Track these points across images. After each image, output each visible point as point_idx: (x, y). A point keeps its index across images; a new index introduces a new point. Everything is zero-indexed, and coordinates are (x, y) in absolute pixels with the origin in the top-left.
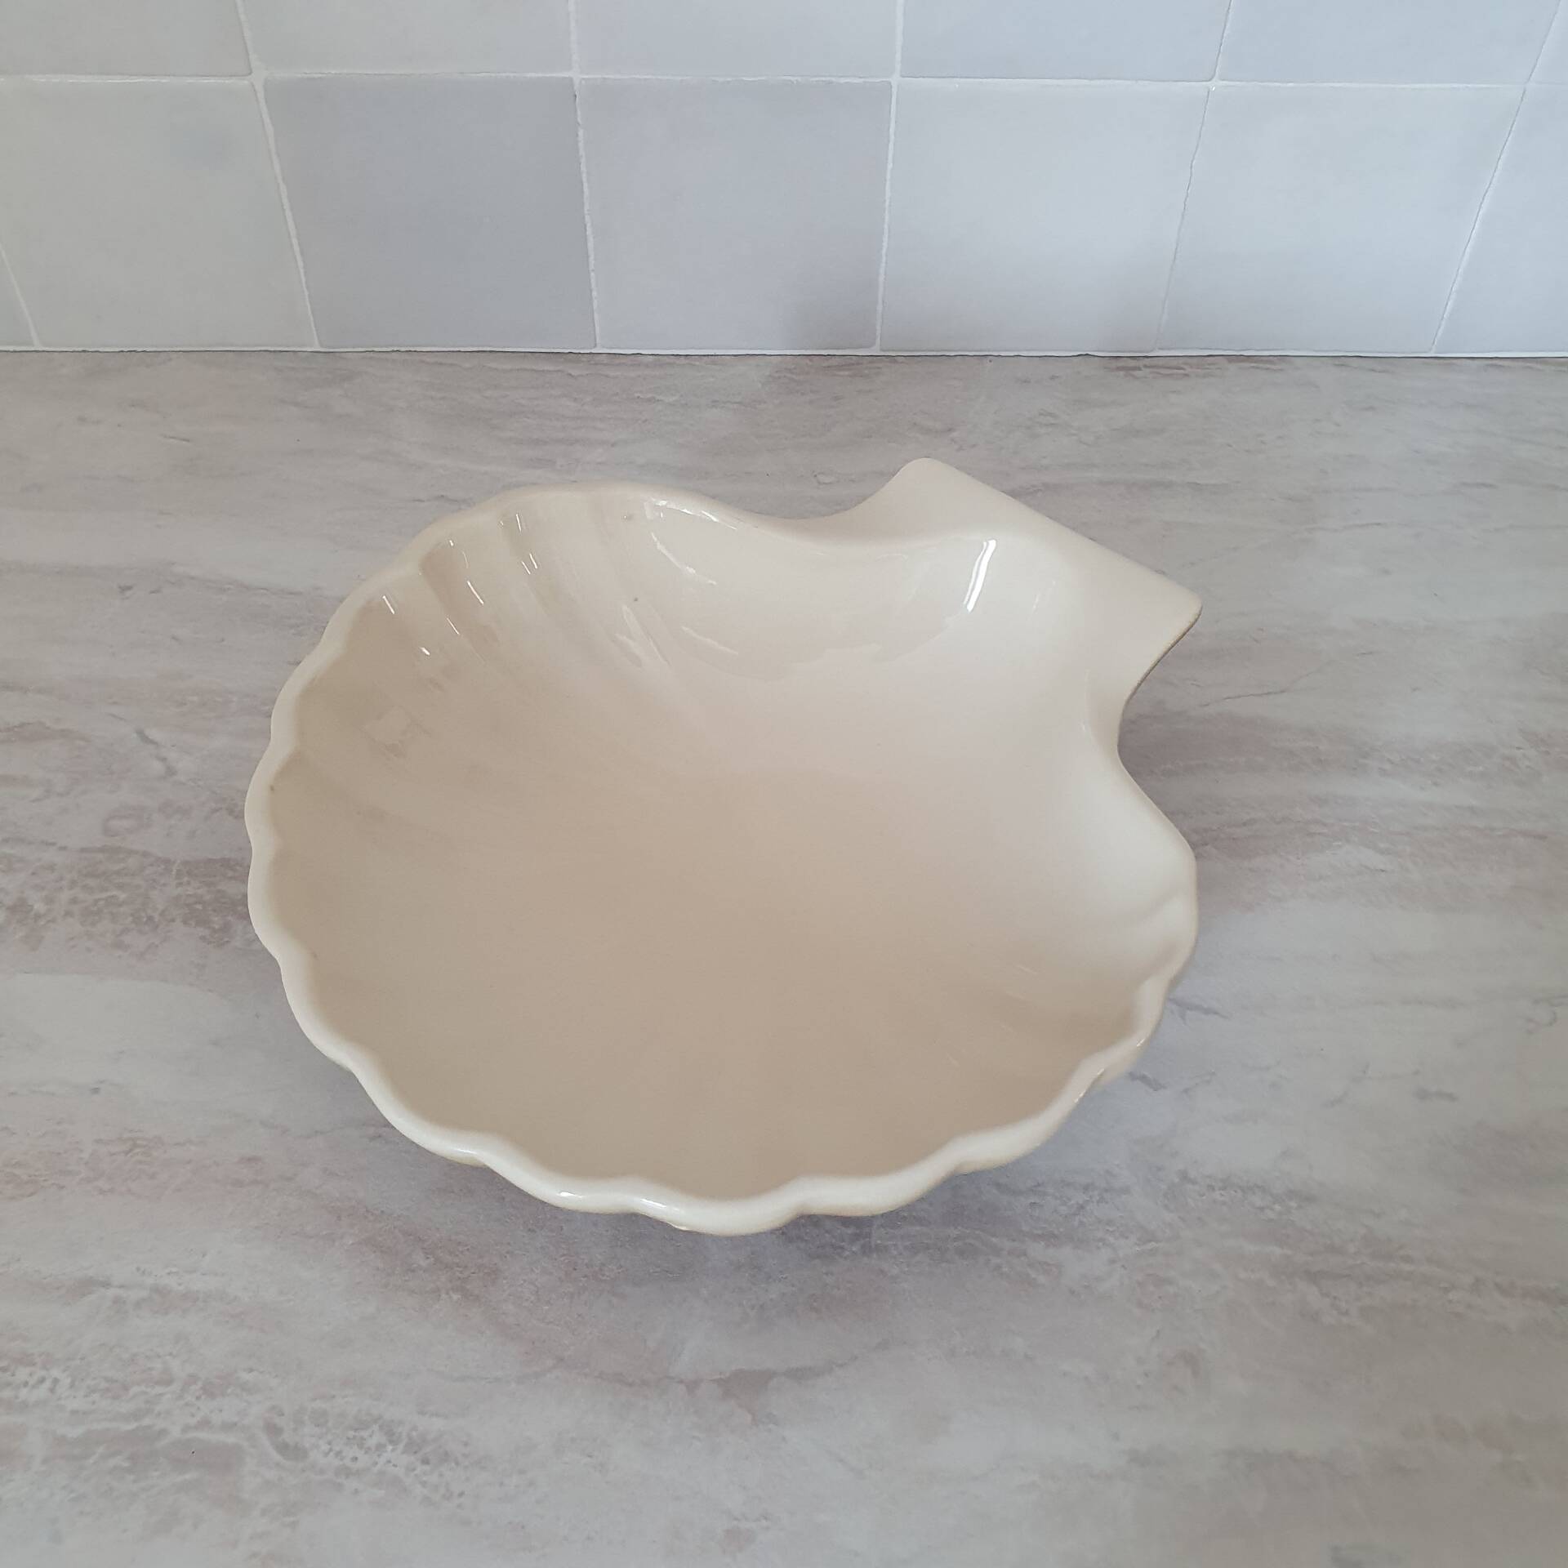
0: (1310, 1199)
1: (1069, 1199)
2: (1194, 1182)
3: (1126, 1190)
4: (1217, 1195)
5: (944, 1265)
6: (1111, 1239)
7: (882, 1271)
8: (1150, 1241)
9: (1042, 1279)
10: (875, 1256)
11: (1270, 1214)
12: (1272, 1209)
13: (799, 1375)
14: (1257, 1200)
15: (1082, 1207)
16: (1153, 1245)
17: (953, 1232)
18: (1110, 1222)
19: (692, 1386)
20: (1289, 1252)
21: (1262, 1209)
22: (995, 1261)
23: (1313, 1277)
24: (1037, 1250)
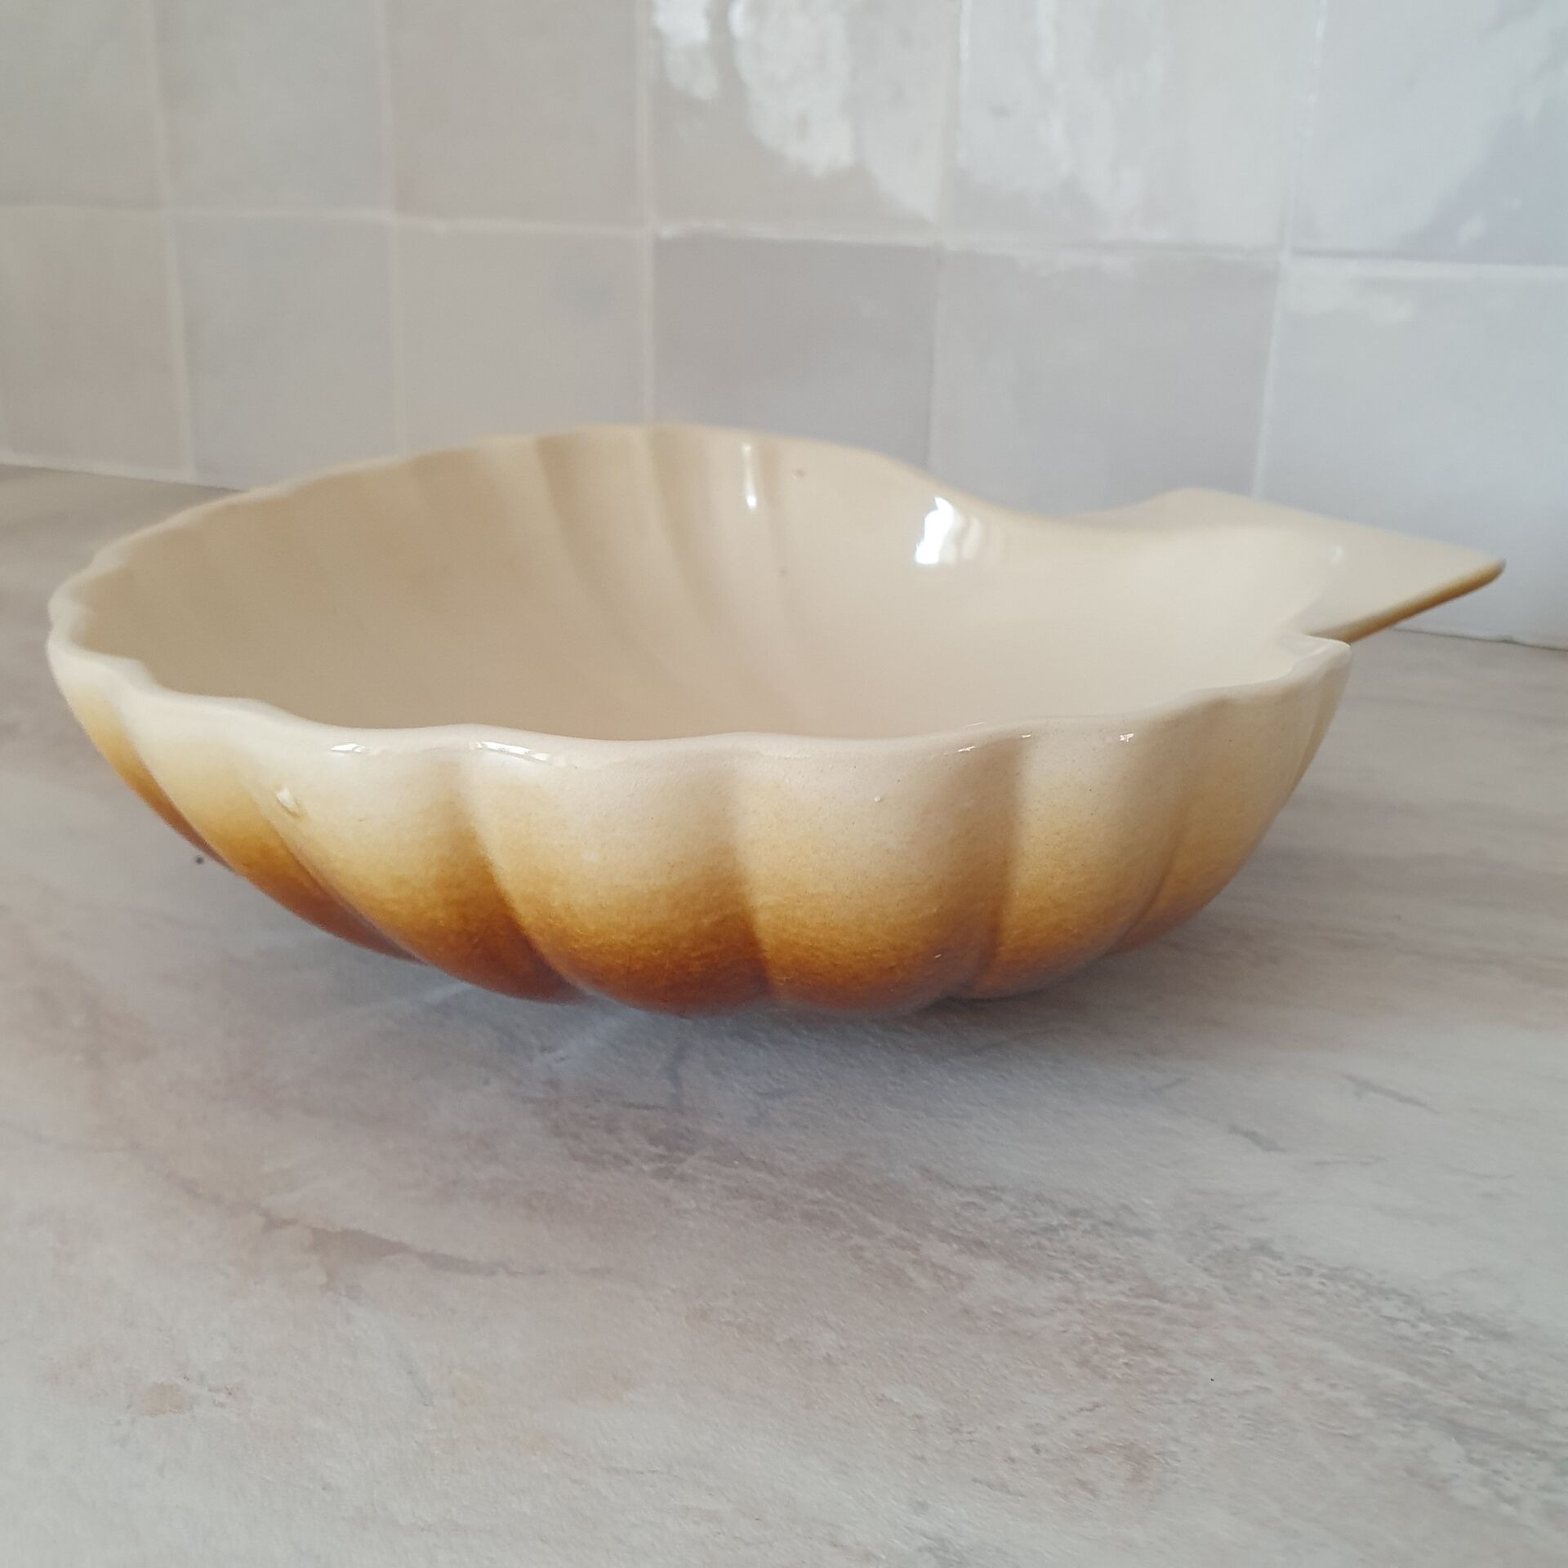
0: (1502, 1336)
1: (1035, 1214)
2: (1277, 1257)
3: (1146, 1234)
4: (1313, 1282)
5: (770, 1221)
6: (1079, 1275)
7: (667, 1201)
8: (1147, 1296)
9: (923, 1282)
10: (671, 1182)
11: (1404, 1329)
12: (1414, 1326)
13: (440, 1263)
14: (1389, 1308)
15: (1049, 1229)
16: (1155, 1303)
17: (815, 1193)
18: (1092, 1257)
19: (273, 1223)
20: (1422, 1385)
21: (1392, 1320)
22: (857, 1240)
23: (1457, 1430)
24: (939, 1252)
